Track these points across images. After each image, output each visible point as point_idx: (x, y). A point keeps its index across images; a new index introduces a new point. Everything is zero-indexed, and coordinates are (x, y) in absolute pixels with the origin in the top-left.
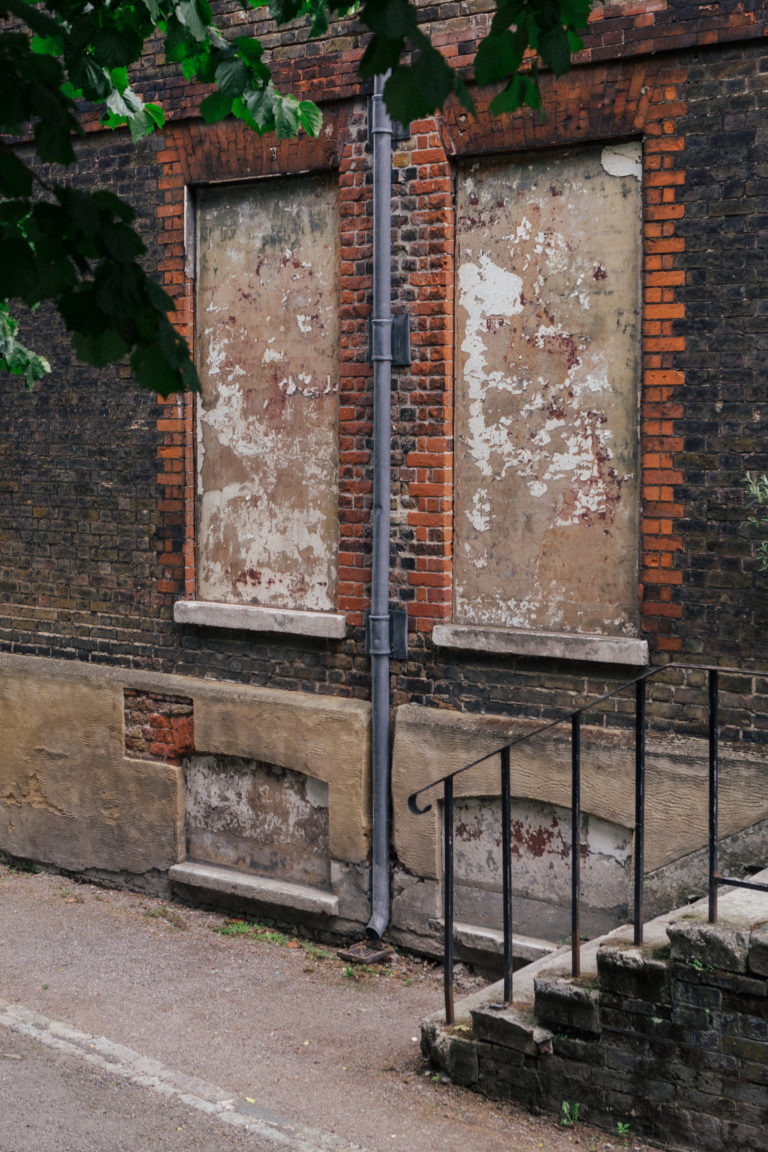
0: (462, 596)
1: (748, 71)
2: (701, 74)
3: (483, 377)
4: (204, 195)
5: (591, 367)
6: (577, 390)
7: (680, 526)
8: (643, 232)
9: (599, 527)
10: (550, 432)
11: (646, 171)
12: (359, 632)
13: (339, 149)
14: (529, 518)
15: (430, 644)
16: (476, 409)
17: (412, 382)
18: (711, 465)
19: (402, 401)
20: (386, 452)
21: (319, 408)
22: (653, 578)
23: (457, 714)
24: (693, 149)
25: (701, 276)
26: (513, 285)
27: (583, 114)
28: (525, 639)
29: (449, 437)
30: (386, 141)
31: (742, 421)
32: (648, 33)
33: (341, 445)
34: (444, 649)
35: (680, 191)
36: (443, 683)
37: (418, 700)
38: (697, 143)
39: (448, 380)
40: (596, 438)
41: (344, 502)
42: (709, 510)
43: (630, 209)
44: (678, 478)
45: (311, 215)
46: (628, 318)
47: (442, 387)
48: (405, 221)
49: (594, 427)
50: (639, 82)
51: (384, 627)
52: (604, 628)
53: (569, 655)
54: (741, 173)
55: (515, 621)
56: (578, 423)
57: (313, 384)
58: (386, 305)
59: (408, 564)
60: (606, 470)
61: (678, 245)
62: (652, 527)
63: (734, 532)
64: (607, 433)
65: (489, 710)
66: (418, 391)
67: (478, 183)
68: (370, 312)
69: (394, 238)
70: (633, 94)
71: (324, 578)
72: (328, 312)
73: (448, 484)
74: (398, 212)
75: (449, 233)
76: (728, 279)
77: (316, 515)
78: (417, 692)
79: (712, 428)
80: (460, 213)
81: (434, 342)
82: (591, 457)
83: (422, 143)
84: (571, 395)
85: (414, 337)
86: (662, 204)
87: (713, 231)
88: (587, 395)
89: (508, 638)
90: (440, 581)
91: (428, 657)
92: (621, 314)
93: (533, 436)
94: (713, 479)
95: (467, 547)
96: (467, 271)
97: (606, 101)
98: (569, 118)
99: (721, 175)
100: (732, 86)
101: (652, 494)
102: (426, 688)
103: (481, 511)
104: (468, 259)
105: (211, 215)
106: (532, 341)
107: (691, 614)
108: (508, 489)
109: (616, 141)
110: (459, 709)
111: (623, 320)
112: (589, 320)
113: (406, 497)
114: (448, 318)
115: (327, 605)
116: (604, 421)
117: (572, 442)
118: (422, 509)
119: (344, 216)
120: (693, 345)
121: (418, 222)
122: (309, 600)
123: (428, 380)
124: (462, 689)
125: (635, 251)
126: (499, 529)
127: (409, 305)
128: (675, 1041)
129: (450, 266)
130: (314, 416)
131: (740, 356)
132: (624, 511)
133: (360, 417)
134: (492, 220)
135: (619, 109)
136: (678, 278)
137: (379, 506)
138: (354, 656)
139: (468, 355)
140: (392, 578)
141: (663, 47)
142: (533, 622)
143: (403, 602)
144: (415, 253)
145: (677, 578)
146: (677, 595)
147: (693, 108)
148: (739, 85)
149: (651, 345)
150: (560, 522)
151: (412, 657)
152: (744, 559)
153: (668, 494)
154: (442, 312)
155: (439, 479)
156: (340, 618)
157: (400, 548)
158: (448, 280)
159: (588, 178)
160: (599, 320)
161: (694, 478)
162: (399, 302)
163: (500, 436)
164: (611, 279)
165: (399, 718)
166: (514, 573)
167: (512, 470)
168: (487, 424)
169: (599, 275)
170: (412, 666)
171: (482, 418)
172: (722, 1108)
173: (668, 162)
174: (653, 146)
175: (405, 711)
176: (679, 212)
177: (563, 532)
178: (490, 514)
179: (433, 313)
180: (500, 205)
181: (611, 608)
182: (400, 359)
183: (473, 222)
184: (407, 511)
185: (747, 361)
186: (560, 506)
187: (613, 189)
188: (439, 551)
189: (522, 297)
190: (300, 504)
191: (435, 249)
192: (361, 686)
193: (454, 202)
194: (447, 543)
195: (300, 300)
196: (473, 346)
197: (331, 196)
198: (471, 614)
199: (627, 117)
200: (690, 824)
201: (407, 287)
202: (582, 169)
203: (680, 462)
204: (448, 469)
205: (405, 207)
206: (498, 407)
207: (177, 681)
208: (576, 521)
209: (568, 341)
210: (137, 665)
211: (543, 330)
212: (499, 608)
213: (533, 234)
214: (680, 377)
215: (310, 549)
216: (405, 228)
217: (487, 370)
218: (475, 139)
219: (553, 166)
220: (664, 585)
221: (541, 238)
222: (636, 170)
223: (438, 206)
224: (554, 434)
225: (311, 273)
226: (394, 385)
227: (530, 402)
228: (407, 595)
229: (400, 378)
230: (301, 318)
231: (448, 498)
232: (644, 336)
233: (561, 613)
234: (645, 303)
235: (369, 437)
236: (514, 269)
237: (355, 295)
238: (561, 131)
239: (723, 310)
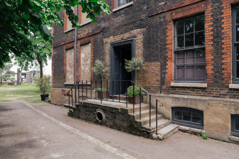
2: (94, 37)
4: (67, 50)
5: (88, 61)
6: (88, 63)
8: (91, 50)
12: (75, 84)
13: (74, 45)
14: (85, 74)
16: (82, 65)
19: (77, 65)
22: (92, 77)
23: (80, 90)
24: (94, 43)
25: (94, 53)
26: (84, 55)
29: (80, 67)
30: (76, 44)
32: (91, 33)
41: (74, 73)
43: (90, 48)
45: (72, 51)
46: (90, 57)
50: (91, 38)
52: (89, 82)
54: (96, 44)
55: (84, 82)
57: (72, 64)
59: (77, 78)
61: (93, 50)
62: (92, 73)
64: (89, 66)
69: (77, 52)
76: (96, 53)
81: (79, 60)
82: (88, 68)
83: (78, 44)
85: (78, 60)
86: (92, 47)
87: (95, 49)
90: (79, 79)
91: (79, 85)
96: (81, 54)
97: (89, 39)
98: (87, 41)
102: (78, 88)
105: (67, 51)
108: (84, 71)
109: (89, 43)
112: (88, 57)
114: (80, 58)
118: (78, 73)
119: (74, 51)
120: (94, 58)
121: (78, 50)
123: (79, 63)
124: (81, 88)
126: (83, 74)
127: (77, 57)
130: (73, 67)
132: (90, 72)
134: (83, 50)
138: (75, 86)
141: (92, 35)
146: (93, 79)
147: (94, 39)
148: (96, 37)
149: (91, 59)
153: (92, 70)
159: (88, 46)
163: (83, 67)
165: (77, 90)
166: (84, 78)
169: (89, 53)
172: (82, 116)
174: (91, 43)
180: (83, 48)
181: (89, 80)
187: (90, 46)
190: (72, 74)
191: (79, 52)
193: (80, 49)
194: (80, 76)
196: (82, 60)
197: (73, 49)
199: (90, 41)
204: (80, 70)
207: (65, 89)
208: (88, 73)
210: (62, 88)
211: (86, 58)
213: (85, 51)
214: (93, 61)
215: (72, 78)
217: (82, 62)
218: (81, 43)
219: (86, 45)
224: (86, 66)
225: (72, 55)
227: (85, 64)
230: (72, 59)
231: (80, 72)
234: (91, 55)
235: (75, 68)
236: (84, 53)
237: (75, 57)
239: (95, 55)
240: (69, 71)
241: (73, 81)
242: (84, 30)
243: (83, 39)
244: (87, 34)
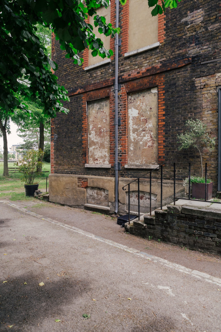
0: (129, 160)
1: (175, 74)
2: (167, 75)
3: (132, 126)
4: (89, 103)
5: (150, 123)
6: (147, 127)
7: (164, 146)
8: (158, 101)
9: (151, 148)
10: (143, 134)
11: (158, 91)
12: (113, 167)
13: (110, 93)
14: (140, 148)
15: (124, 168)
16: (131, 131)
17: (121, 128)
18: (169, 136)
19: (120, 131)
20: (117, 139)
21: (107, 133)
22: (160, 155)
23: (129, 178)
24: (166, 87)
25: (168, 107)
26: (137, 111)
27: (148, 83)
28: (139, 166)
29: (127, 136)
30: (117, 91)
31: (174, 129)
32: (159, 69)
33: (110, 138)
34: (126, 168)
35: (164, 94)
36: (126, 174)
37: (122, 177)
38: (167, 86)
39: (127, 127)
40: (150, 134)
41: (111, 147)
42: (169, 143)
43: (156, 98)
44: (164, 139)
45: (105, 104)
46: (156, 115)
47: (126, 128)
48: (120, 103)
49: (150, 132)
50: (157, 78)
51: (117, 165)
52: (152, 164)
53: (146, 168)
54: (174, 90)
55: (138, 164)
56: (147, 132)
57: (106, 130)
58: (117, 116)
59: (121, 156)
60: (152, 139)
61: (164, 102)
62: (160, 147)
63: (173, 147)
64: (152, 133)
65: (134, 177)
66: (122, 129)
67: (131, 96)
68: (115, 118)
69: (118, 106)
70: (156, 79)
71: (107, 159)
72: (108, 119)
73: (127, 143)
74: (119, 102)
75: (127, 104)
76: (172, 107)
77: (106, 150)
78: (122, 175)
79: (170, 130)
80: (128, 101)
81: (124, 121)
82: (150, 137)
83: (122, 91)
84: (146, 128)
85: (121, 121)
86: (161, 96)
87: (169, 99)
88: (149, 127)
89: (137, 166)
90: (126, 158)
91: (124, 170)
92: (154, 114)
93: (140, 134)
94: (170, 139)
95: (130, 153)
96: (130, 110)
97: (152, 81)
98: (146, 84)
99: (171, 90)
100: (172, 76)
101: (160, 142)
102: (124, 175)
103: (132, 147)
104: (130, 108)
105: (90, 106)
106: (140, 120)
107: (166, 160)
108: (136, 143)
109: (153, 87)
110: (129, 177)
111: (155, 115)
112: (149, 116)
113: (120, 146)
114: (127, 118)
115: (108, 163)
116: (152, 131)
117: (146, 135)
118: (123, 147)
119: (110, 103)
120: (166, 118)
121: (122, 103)
122: (105, 163)
123: (124, 127)
124: (129, 174)
125: (157, 104)
126: (135, 149)
127: (121, 116)
128: (168, 225)
129: (127, 109)
130: (106, 135)
131: (174, 119)
132: (155, 145)
133: (113, 134)
134: (133, 102)
135: (154, 82)
136: (164, 107)
137: (116, 147)
138: (112, 170)
139: (130, 123)
140: (118, 158)
141: (161, 71)
142: (140, 164)
143: (120, 162)
144: (121, 108)
145: (164, 155)
146: (164, 157)
147: (166, 80)
148: (174, 76)
149: (159, 118)
150: (145, 148)
151: (121, 170)
152: (175, 151)
153: (162, 142)
154: (126, 117)
155: (125, 142)
156: (110, 165)
157: (119, 153)
158: (127, 112)
159: (149, 94)
160: (151, 116)
161: (167, 139)
162: (119, 116)
163: (135, 135)
164: (153, 109)
165: (119, 179)
166: (137, 156)
167: (137, 140)
168: (133, 133)
169: (151, 108)
170: (121, 171)
171: (132, 132)
172: (177, 236)
173: (162, 89)
174: (159, 87)
175: (120, 178)
176: (164, 97)
177: (145, 149)
178: (133, 147)
179: (124, 117)
180: (135, 99)
181: (153, 160)
182: (119, 124)
183: (131, 102)
184: (120, 148)
185: (175, 119)
186: (145, 145)
187: (153, 95)
188: (125, 153)
189: (138, 113)
190: (104, 148)
191: (125, 107)
192: (114, 175)
193: (128, 100)
194: (127, 152)
195: (104, 117)
196: (131, 122)
197: (108, 101)
198: (131, 163)
199: (155, 83)
200: (167, 193)
201: (120, 113)
202: (148, 93)
203: (164, 136)
204: (127, 141)
205: (120, 101)
206: (135, 131)
207: (85, 176)
208: (147, 147)
209: (146, 119)
210: (79, 174)
211: (142, 118)
212: (135, 162)
213: (140, 103)
214: (164, 123)
215: (105, 155)
216: (120, 104)
217: (133, 125)
218: (131, 89)
219: (143, 93)
220: (162, 156)
221: (141, 104)
222: (157, 92)
223: (125, 100)
224: (144, 134)
225: (105, 113)
226: (118, 128)
227: (140, 129)
228: (120, 161)
229: (119, 127)
230: (104, 120)
231: (127, 145)
232: (158, 117)
233: (145, 162)
234: (158, 112)
235: (114, 137)
236: (137, 109)
237: (112, 115)
238: (145, 87)
239: (171, 112)
240: (94, 143)
241: (107, 162)
242: (137, 62)
243: (137, 81)
244: (148, 70)
